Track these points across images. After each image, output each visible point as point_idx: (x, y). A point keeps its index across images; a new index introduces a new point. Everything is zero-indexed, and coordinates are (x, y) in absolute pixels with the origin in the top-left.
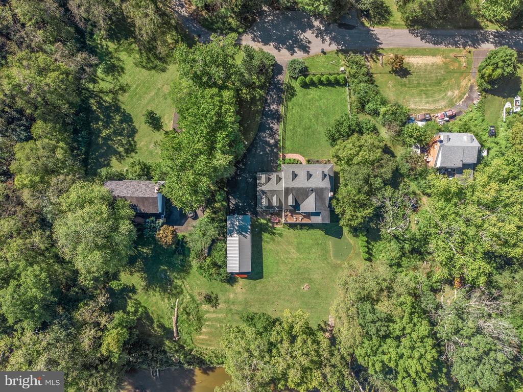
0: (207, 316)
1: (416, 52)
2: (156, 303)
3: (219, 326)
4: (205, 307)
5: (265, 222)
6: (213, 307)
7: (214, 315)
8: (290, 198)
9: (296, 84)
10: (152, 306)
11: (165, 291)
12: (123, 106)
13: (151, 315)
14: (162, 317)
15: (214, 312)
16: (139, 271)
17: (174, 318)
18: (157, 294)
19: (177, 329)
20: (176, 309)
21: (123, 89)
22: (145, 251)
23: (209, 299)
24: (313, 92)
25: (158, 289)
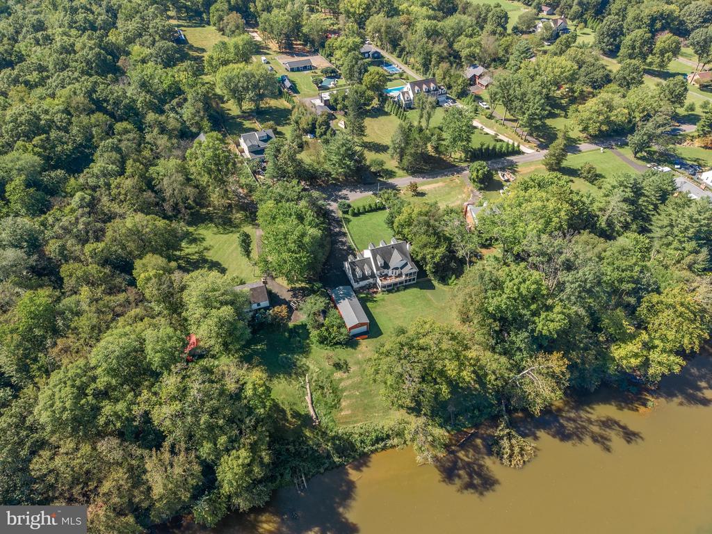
0: (342, 385)
1: (424, 184)
2: (284, 389)
3: (358, 394)
4: (338, 375)
5: (364, 295)
6: (345, 372)
7: (350, 382)
8: (378, 257)
9: (349, 217)
10: (281, 395)
11: (290, 375)
12: (209, 258)
13: (281, 405)
14: (294, 404)
15: (348, 378)
16: (257, 366)
17: (308, 398)
18: (282, 381)
19: (314, 411)
20: (308, 387)
21: (206, 249)
22: (259, 347)
23: (338, 366)
24: (363, 217)
25: (282, 376)
